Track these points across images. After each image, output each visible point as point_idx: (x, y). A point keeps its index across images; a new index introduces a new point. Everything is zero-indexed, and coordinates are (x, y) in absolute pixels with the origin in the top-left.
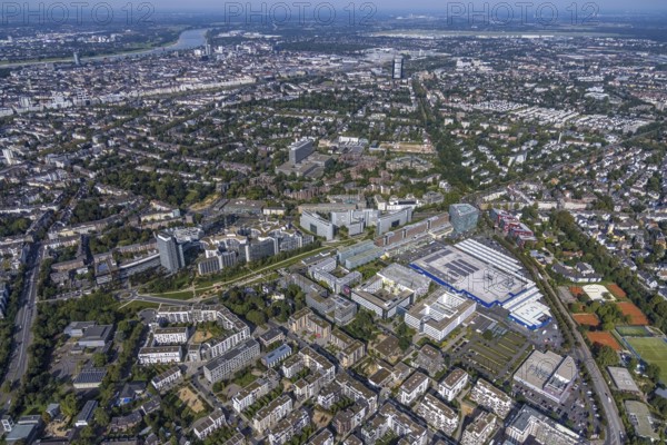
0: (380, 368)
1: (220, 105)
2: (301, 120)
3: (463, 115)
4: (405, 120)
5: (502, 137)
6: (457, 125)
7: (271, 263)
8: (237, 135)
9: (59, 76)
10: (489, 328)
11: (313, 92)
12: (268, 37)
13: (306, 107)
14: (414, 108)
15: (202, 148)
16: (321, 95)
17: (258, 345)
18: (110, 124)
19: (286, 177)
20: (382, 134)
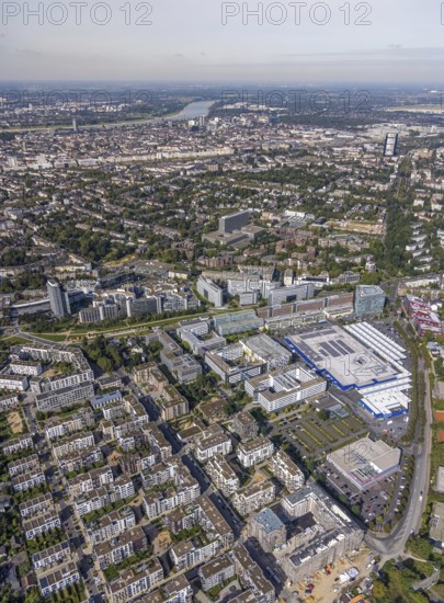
0: (195, 425)
1: (185, 173)
2: (257, 192)
6: (426, 207)
7: (149, 320)
8: (184, 202)
9: (55, 141)
10: (331, 409)
11: (285, 166)
12: (272, 109)
13: (269, 180)
14: (386, 187)
15: (144, 212)
16: (291, 169)
17: (92, 387)
18: (75, 185)
19: (208, 244)
20: (334, 211)
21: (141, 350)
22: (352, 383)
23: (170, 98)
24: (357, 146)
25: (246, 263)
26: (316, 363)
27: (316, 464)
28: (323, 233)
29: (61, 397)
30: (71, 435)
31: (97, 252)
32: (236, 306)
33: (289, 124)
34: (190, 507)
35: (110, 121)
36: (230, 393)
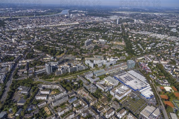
0: (101, 106)
2: (90, 34)
3: (134, 35)
4: (118, 35)
5: (145, 42)
6: (132, 37)
7: (75, 73)
8: (72, 37)
10: (135, 97)
11: (94, 27)
13: (91, 31)
14: (121, 32)
15: (62, 41)
17: (68, 97)
19: (83, 50)
20: (111, 39)
21: (77, 83)
22: (137, 89)
25: (95, 55)
26: (125, 83)
29: (60, 101)
32: (97, 67)
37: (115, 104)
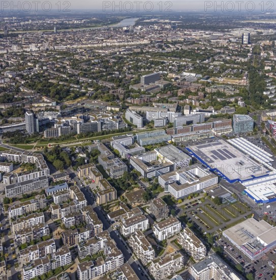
0: (121, 208)
2: (165, 63)
4: (236, 66)
7: (92, 136)
8: (119, 68)
9: (42, 37)
10: (223, 196)
11: (182, 49)
12: (173, 22)
13: (172, 56)
14: (246, 60)
15: (93, 73)
16: (185, 51)
17: (47, 180)
18: (51, 59)
19: (133, 91)
20: (214, 72)
21: (85, 155)
22: (236, 178)
23: (113, 17)
24: (225, 39)
25: (158, 101)
26: (210, 164)
27: (214, 239)
28: (208, 84)
29: (24, 187)
30: (27, 215)
31: (60, 95)
32: (152, 127)
33: (183, 29)
34: (115, 274)
35: (76, 28)
36: (147, 185)
37: (157, 205)
